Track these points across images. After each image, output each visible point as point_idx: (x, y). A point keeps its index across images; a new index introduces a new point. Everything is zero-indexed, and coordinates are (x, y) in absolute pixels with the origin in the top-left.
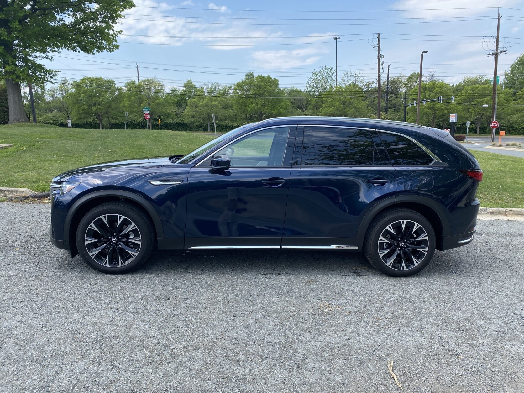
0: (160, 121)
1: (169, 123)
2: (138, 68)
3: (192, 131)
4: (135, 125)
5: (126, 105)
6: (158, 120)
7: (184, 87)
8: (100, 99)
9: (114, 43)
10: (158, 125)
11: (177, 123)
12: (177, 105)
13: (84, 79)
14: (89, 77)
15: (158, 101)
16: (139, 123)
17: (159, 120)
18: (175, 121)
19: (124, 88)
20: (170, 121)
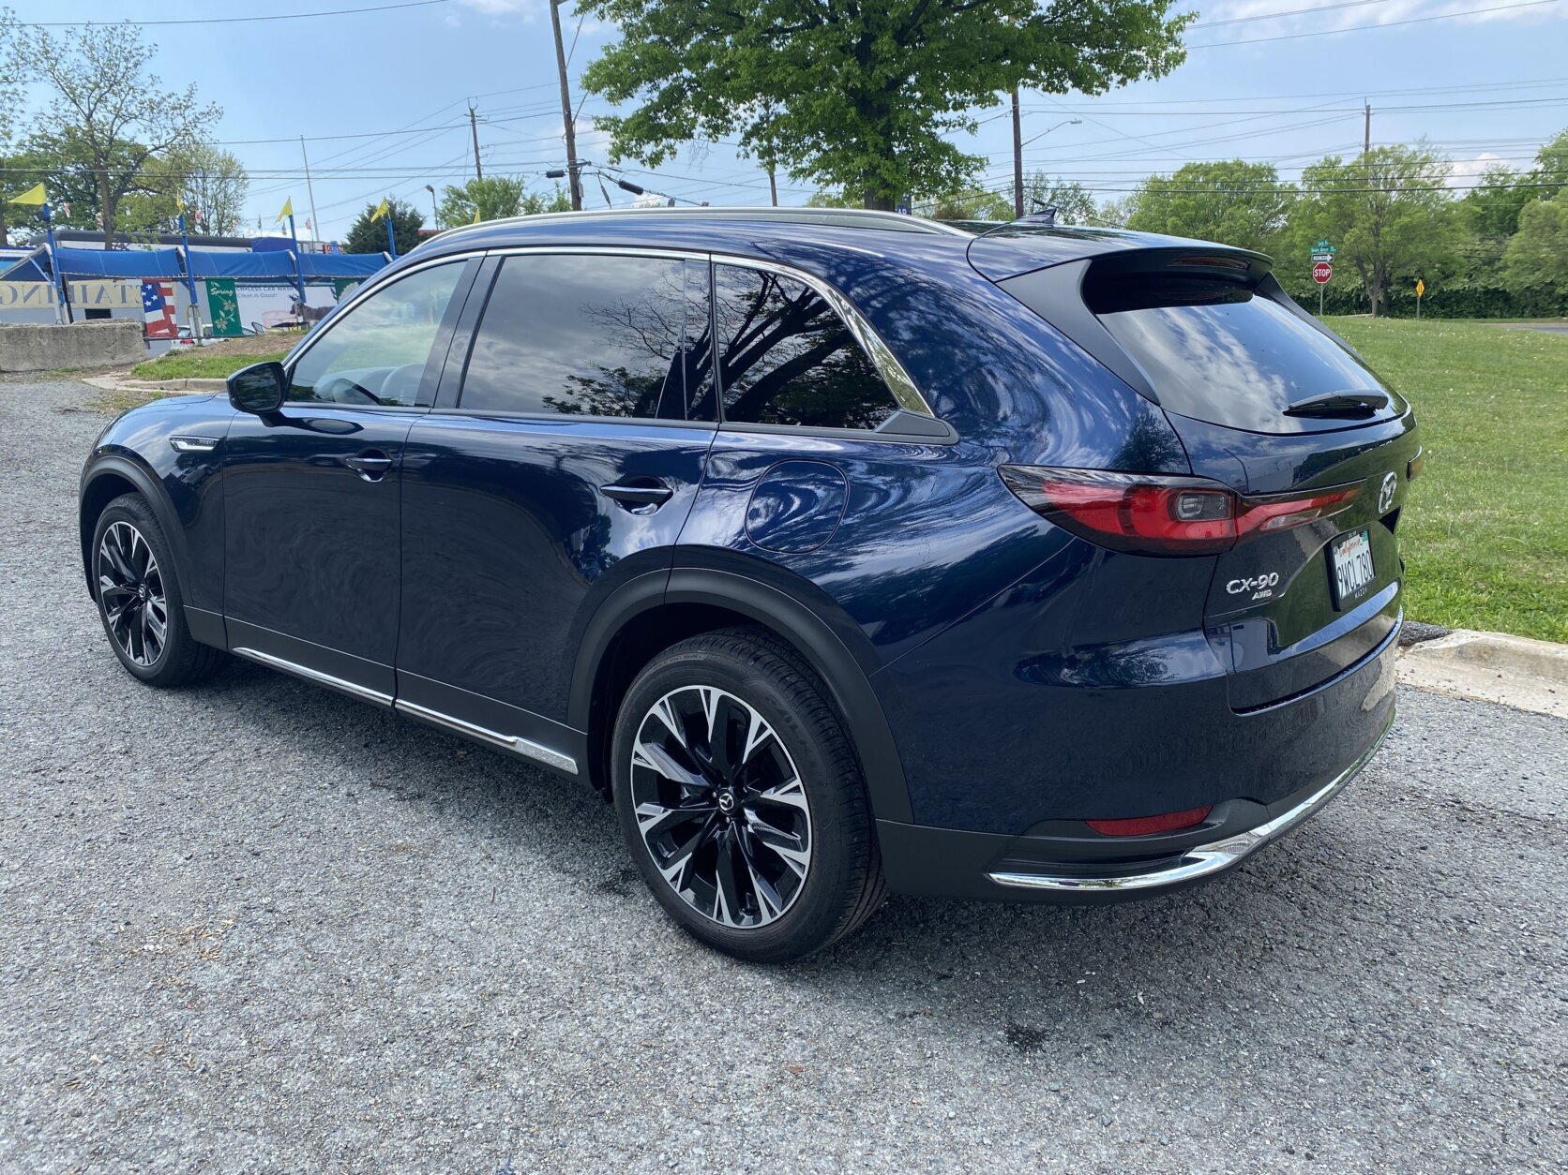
0: (1420, 288)
1: (1457, 291)
2: (1368, 116)
3: (1543, 316)
4: (1335, 303)
5: (1297, 239)
6: (1415, 284)
7: (1540, 159)
8: (1218, 226)
9: (1172, 49)
10: (1412, 301)
11: (1487, 292)
12: (1500, 228)
13: (1187, 170)
14: (1198, 163)
15: (1405, 220)
16: (1349, 295)
17: (1420, 282)
18: (1480, 284)
19: (1299, 186)
20: (1459, 284)
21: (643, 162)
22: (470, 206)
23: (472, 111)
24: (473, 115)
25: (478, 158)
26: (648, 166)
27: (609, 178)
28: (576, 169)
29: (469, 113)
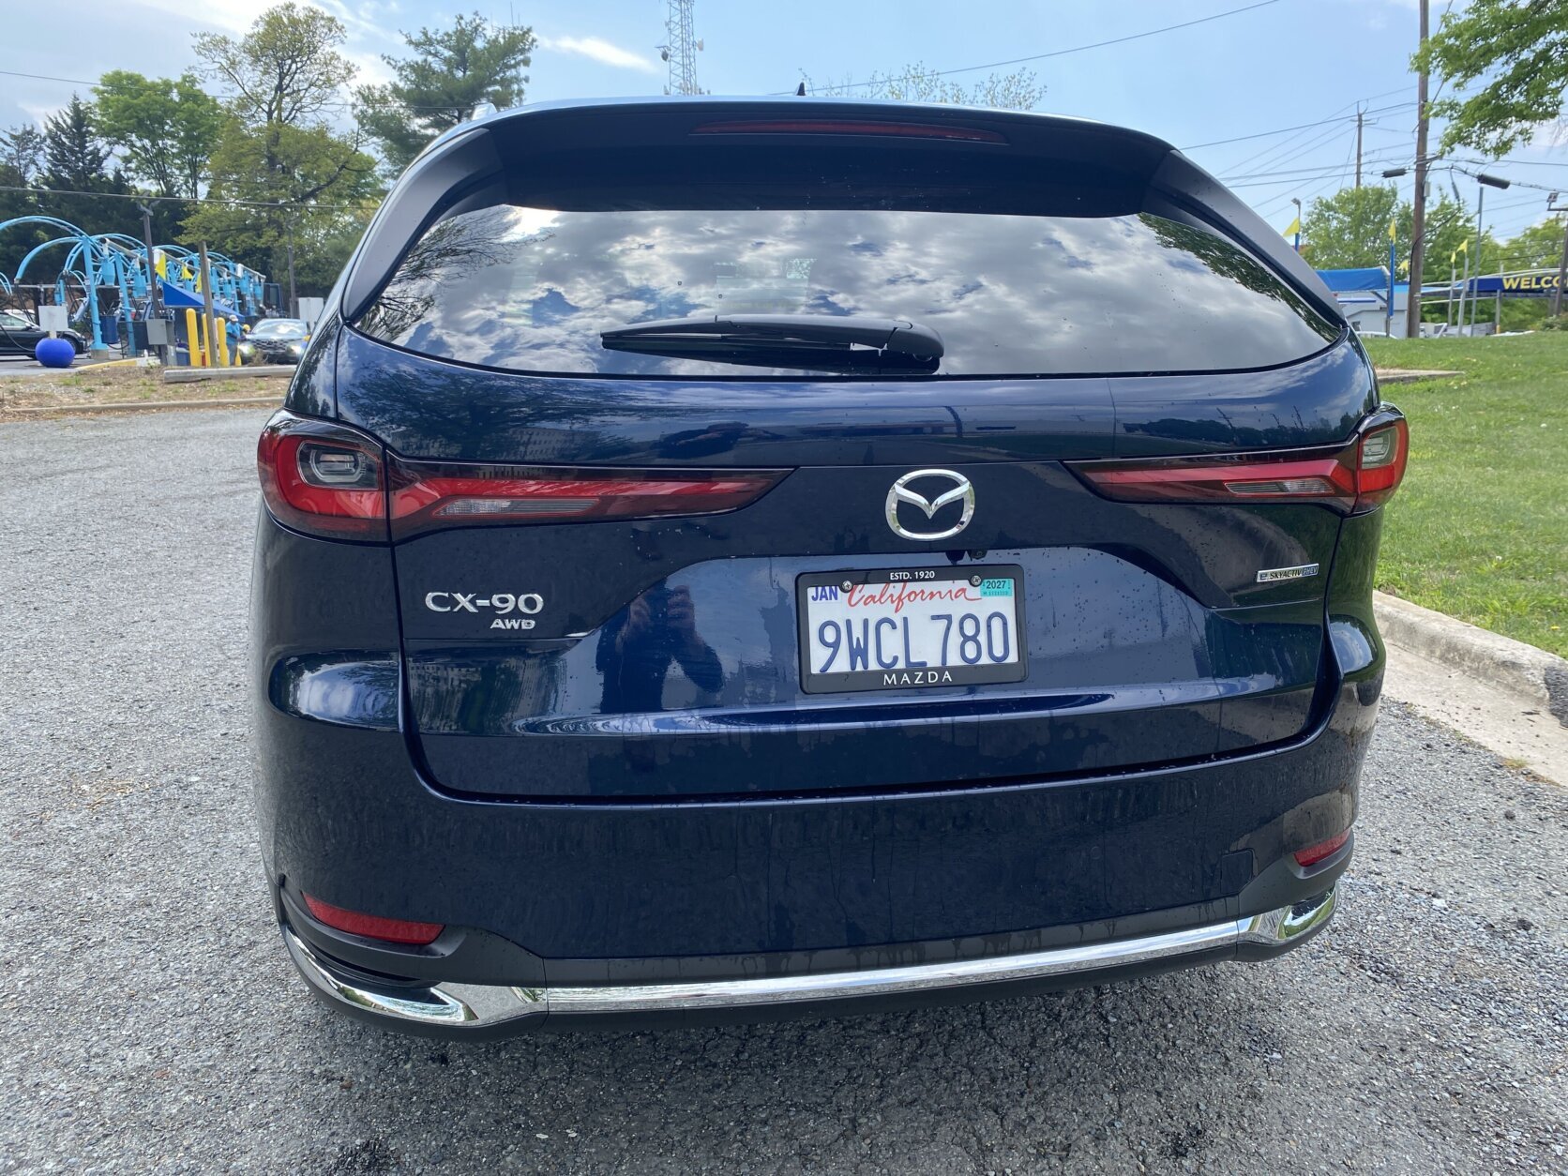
21: (1486, 152)
22: (1337, 218)
23: (1360, 116)
24: (1360, 120)
25: (1359, 166)
26: (1491, 157)
27: (1465, 173)
28: (1424, 165)
29: (1357, 118)
